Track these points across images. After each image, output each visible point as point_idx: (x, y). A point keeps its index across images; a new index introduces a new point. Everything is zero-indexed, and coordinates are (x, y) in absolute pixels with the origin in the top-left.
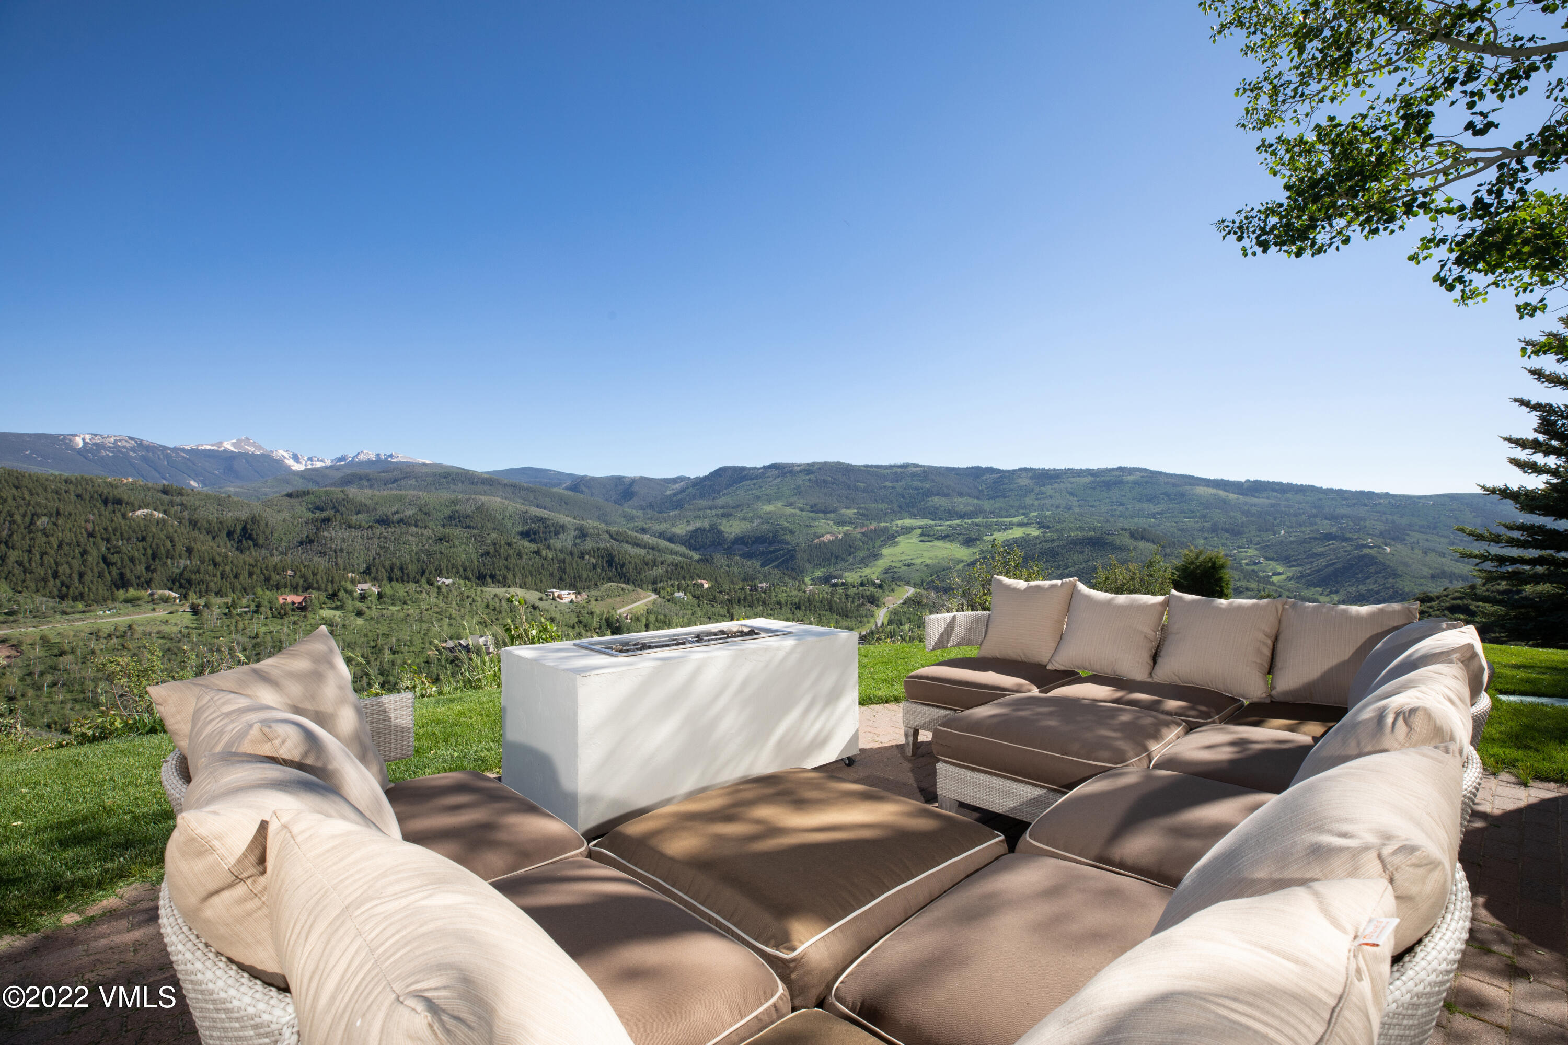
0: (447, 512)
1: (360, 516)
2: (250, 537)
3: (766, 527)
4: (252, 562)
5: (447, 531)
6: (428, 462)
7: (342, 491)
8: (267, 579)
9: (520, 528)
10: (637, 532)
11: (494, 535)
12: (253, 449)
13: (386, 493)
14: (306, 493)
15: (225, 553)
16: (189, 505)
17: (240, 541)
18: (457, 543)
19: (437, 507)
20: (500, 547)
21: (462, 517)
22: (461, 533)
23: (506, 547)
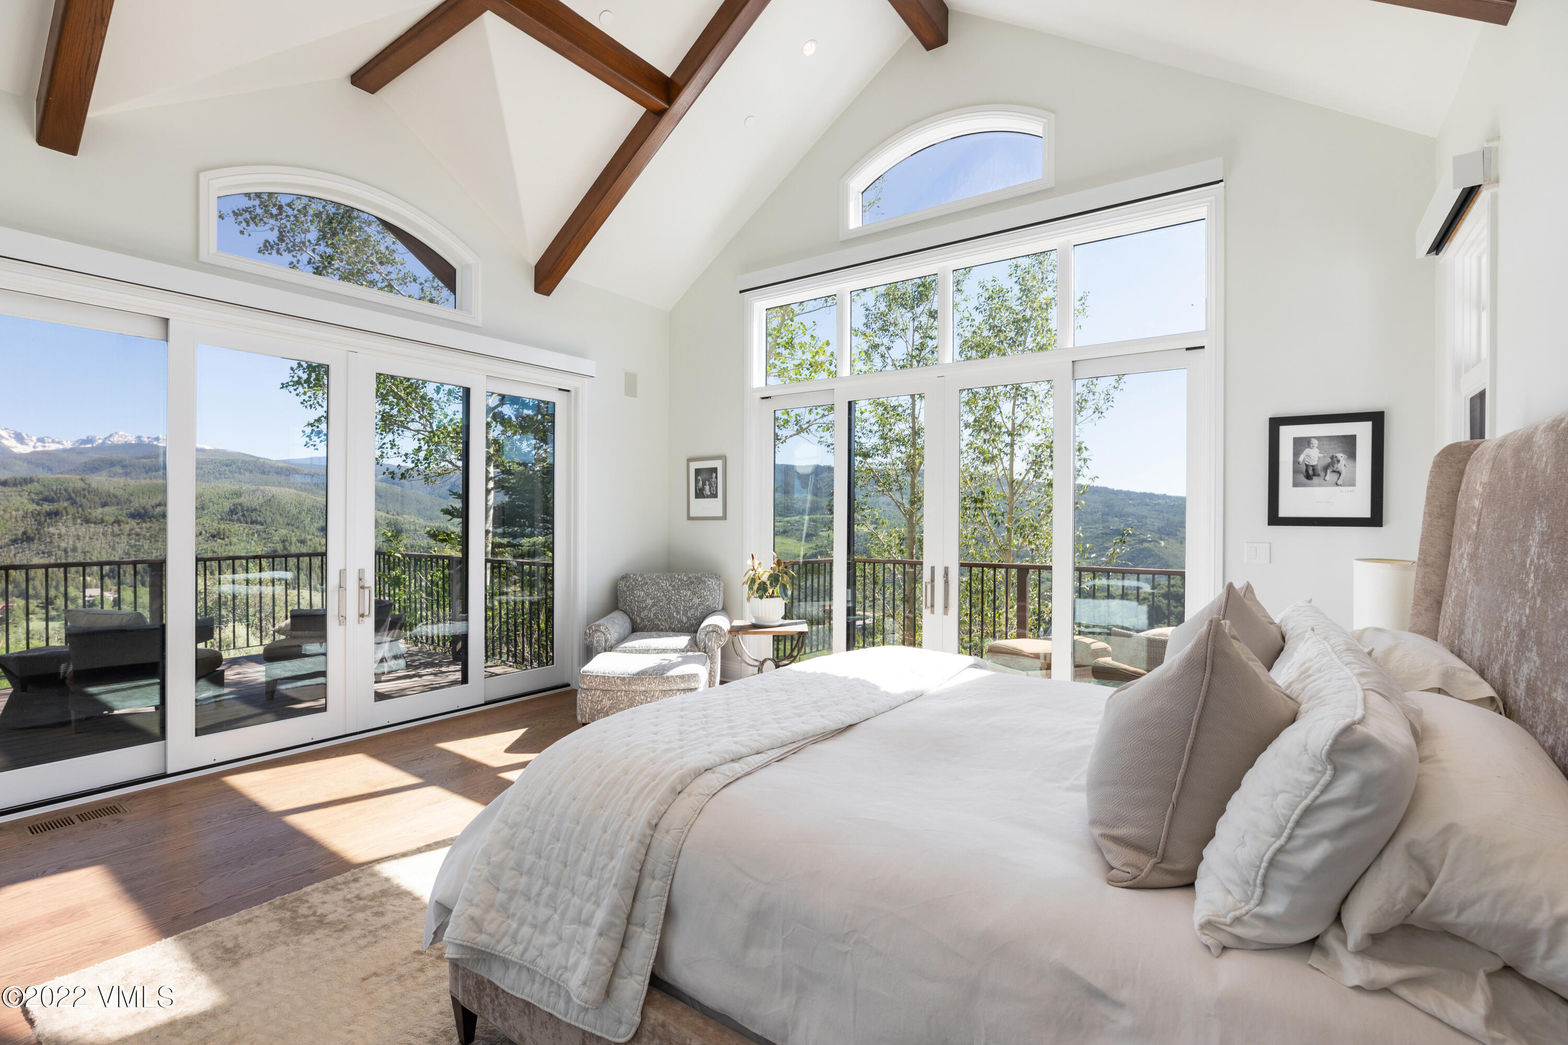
0: (227, 505)
1: (107, 509)
5: (222, 526)
6: (207, 447)
11: (283, 532)
13: (143, 482)
14: (30, 481)
18: (234, 540)
19: (215, 500)
20: (291, 544)
21: (247, 510)
22: (242, 529)
23: (299, 545)
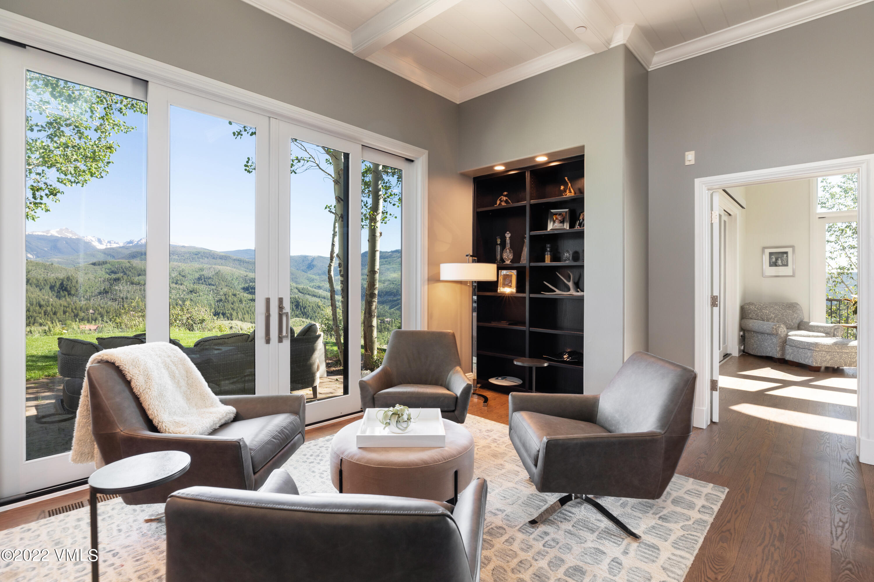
0: (197, 275)
1: (140, 277)
2: (66, 290)
3: (392, 286)
4: (66, 304)
5: (195, 287)
7: (129, 262)
8: (76, 316)
9: (243, 286)
10: (315, 288)
11: (225, 290)
14: (105, 263)
17: (59, 292)
18: (201, 294)
19: (190, 272)
20: (229, 296)
21: (206, 278)
22: (205, 288)
23: (233, 297)
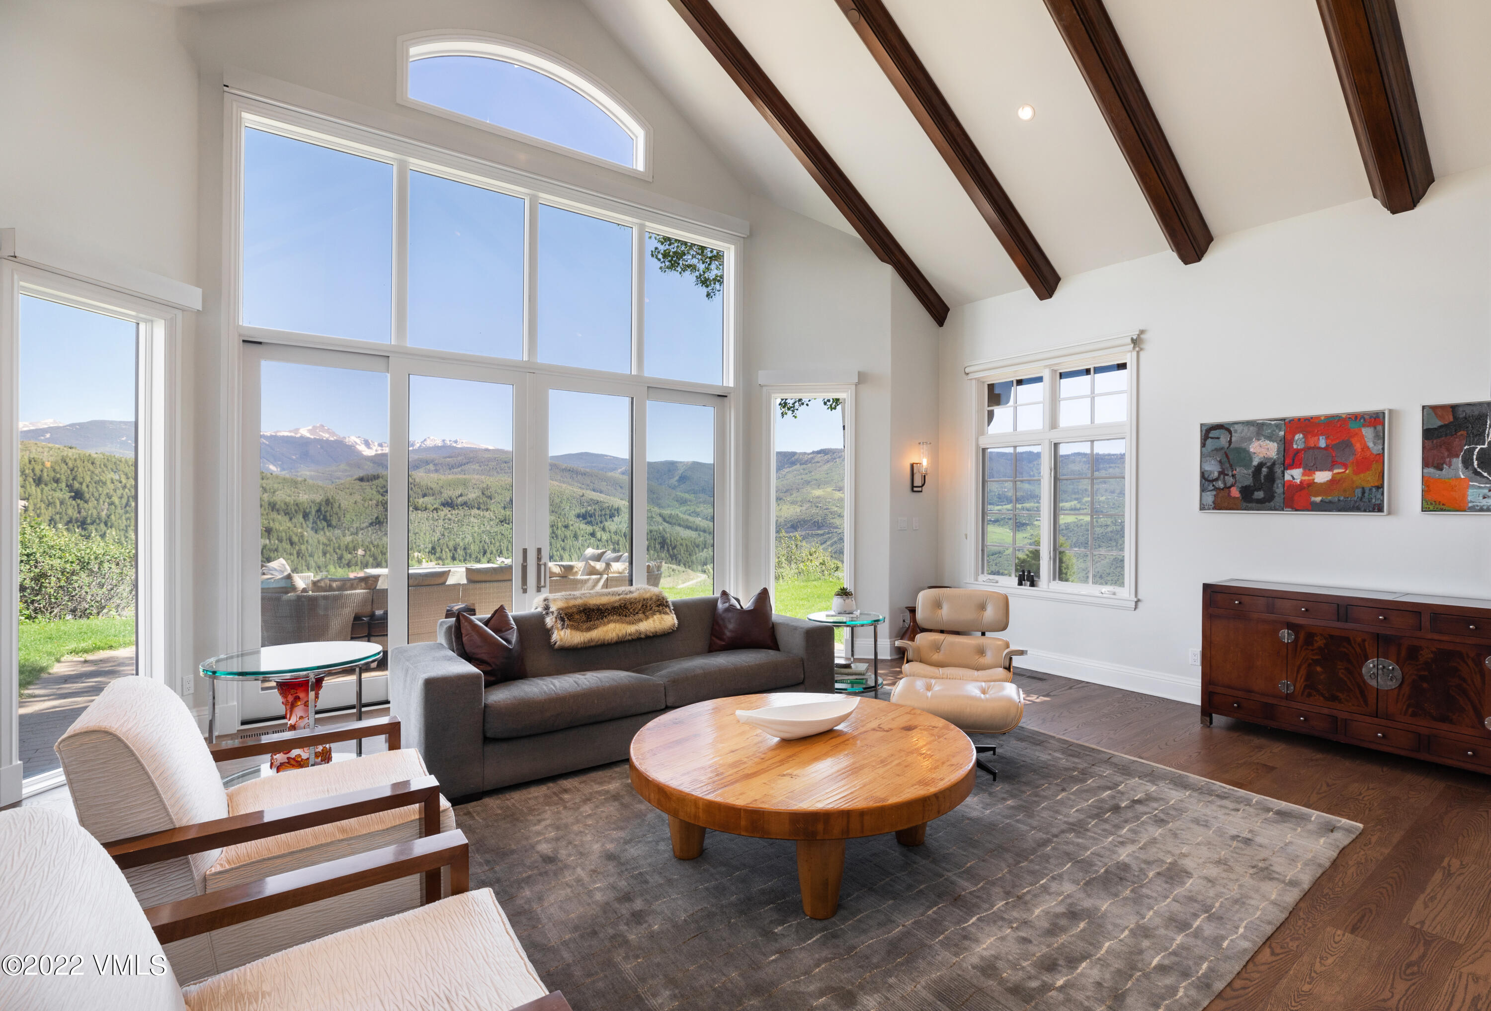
12: (327, 436)
15: (301, 533)
16: (268, 488)
